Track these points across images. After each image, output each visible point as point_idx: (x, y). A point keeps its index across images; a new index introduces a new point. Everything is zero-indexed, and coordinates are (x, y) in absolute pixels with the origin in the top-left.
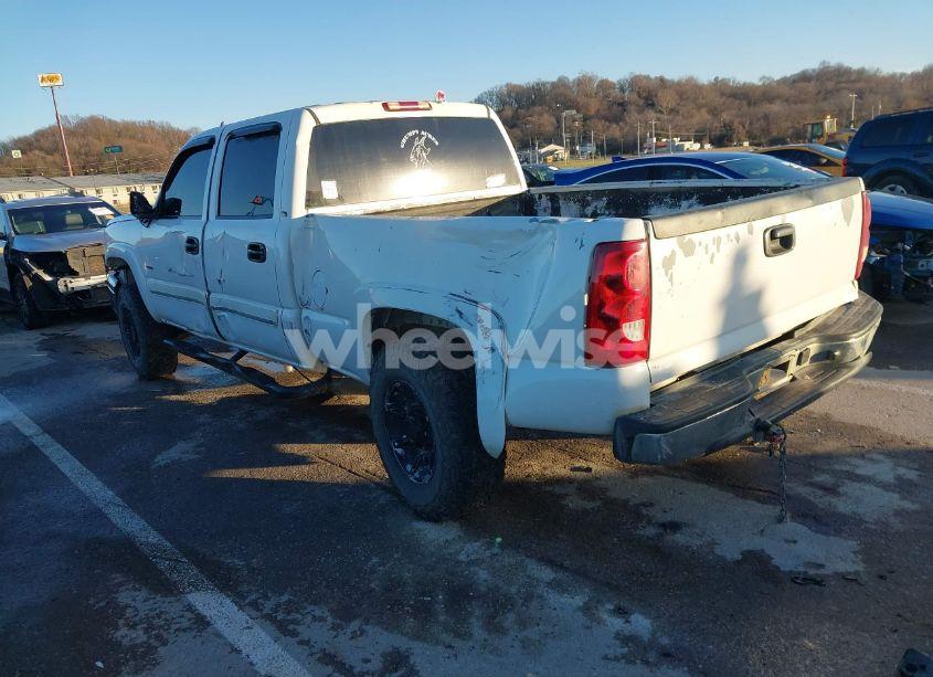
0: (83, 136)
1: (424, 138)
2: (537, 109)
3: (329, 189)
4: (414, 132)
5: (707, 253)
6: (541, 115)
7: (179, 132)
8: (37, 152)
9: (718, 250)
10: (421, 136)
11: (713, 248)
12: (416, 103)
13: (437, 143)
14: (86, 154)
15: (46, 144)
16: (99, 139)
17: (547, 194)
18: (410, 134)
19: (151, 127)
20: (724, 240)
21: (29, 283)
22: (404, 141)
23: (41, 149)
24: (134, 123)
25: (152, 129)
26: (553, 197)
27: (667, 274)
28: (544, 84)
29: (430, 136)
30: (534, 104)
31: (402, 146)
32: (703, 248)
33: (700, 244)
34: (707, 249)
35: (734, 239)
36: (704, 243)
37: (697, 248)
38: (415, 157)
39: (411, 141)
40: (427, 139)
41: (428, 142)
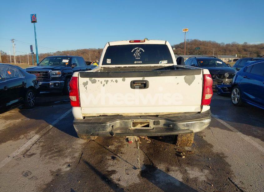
0: (191, 45)
3: (109, 61)
7: (218, 44)
8: (179, 49)
9: (107, 84)
13: (144, 51)
14: (191, 49)
15: (182, 46)
16: (195, 45)
18: (135, 49)
19: (210, 42)
20: (110, 81)
22: (133, 50)
23: (180, 48)
24: (205, 41)
25: (210, 43)
27: (84, 87)
29: (142, 49)
31: (132, 52)
32: (100, 82)
33: (99, 81)
34: (101, 83)
35: (115, 82)
36: (100, 81)
37: (97, 82)
38: (136, 54)
39: (135, 50)
40: (141, 50)
41: (141, 51)
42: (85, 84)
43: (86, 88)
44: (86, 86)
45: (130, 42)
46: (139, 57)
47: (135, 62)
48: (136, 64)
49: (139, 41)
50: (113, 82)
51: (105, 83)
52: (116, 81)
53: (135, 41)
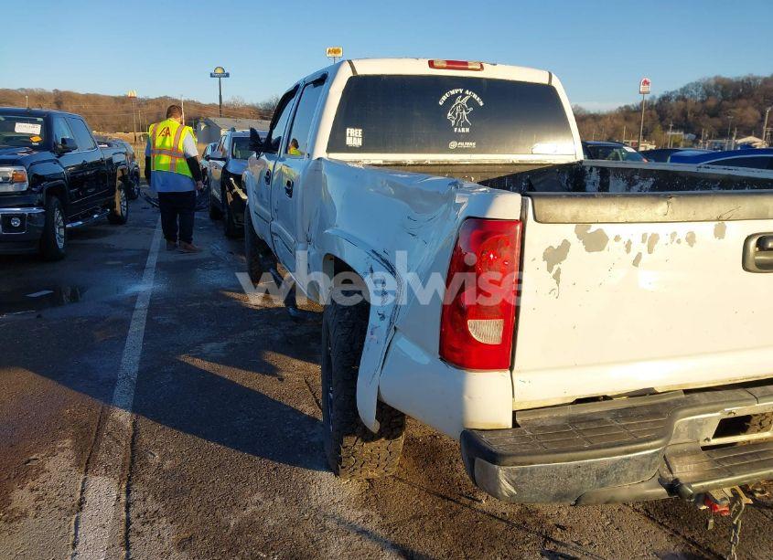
1: (467, 98)
2: (743, 102)
3: (354, 136)
4: (457, 91)
5: (628, 250)
6: (745, 108)
9: (650, 251)
10: (464, 95)
11: (638, 247)
12: (466, 63)
13: (481, 104)
17: (598, 168)
18: (453, 92)
20: (663, 239)
21: (230, 199)
22: (444, 98)
26: (604, 172)
27: (550, 269)
28: (755, 79)
29: (475, 96)
30: (740, 97)
31: (441, 103)
32: (621, 245)
33: (617, 238)
34: (628, 246)
35: (683, 240)
36: (625, 239)
37: (611, 243)
38: (454, 115)
39: (452, 99)
40: (471, 98)
41: (471, 102)
42: (555, 256)
43: (557, 277)
44: (556, 267)
45: (431, 64)
46: (465, 125)
47: (453, 145)
48: (457, 151)
49: (463, 65)
50: (679, 241)
51: (644, 248)
52: (691, 239)
53: (452, 64)
